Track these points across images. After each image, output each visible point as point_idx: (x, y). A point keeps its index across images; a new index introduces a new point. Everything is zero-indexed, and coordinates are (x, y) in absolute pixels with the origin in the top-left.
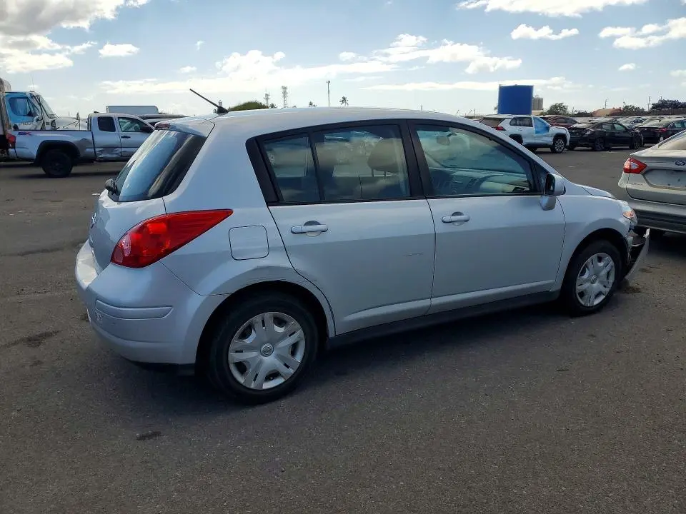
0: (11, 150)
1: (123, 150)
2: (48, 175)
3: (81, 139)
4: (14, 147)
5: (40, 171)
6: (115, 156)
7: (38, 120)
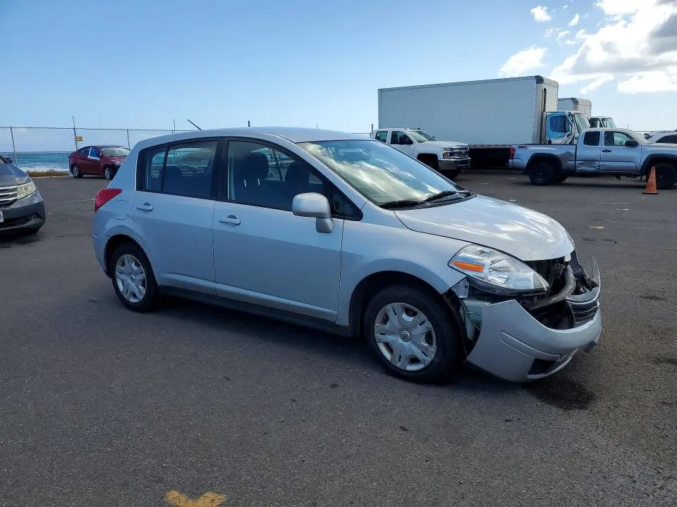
0: (510, 161)
1: (602, 163)
2: (534, 183)
3: (565, 151)
4: (513, 159)
5: (527, 179)
6: (592, 169)
7: (568, 135)
